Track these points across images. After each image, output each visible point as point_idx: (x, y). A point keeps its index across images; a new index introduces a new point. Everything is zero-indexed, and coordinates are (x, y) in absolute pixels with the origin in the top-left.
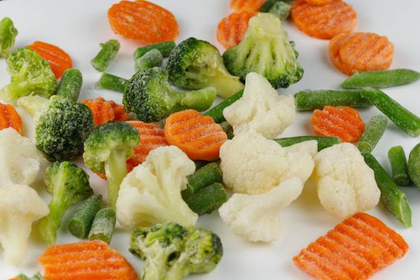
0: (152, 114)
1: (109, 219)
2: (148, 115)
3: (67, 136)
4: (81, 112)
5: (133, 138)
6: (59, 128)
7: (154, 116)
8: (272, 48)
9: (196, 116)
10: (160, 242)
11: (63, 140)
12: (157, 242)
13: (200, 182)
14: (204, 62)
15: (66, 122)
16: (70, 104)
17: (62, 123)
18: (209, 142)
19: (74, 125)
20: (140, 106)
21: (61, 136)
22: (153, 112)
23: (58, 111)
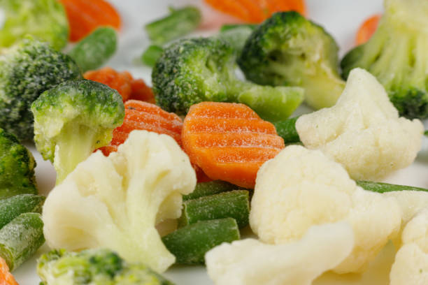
0: (178, 100)
1: (27, 228)
2: (174, 100)
3: (28, 99)
4: (59, 66)
5: (107, 110)
6: (19, 83)
7: (182, 104)
8: (412, 46)
9: (247, 117)
10: (76, 275)
11: (20, 104)
12: (71, 273)
13: (206, 211)
14: (300, 49)
15: (31, 76)
16: (47, 51)
17: (24, 76)
18: (248, 156)
19: (41, 83)
20: (166, 84)
21: (19, 96)
22: (181, 95)
23: (25, 56)
